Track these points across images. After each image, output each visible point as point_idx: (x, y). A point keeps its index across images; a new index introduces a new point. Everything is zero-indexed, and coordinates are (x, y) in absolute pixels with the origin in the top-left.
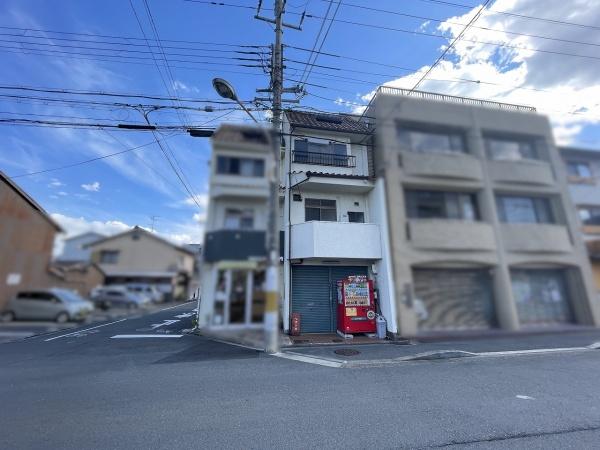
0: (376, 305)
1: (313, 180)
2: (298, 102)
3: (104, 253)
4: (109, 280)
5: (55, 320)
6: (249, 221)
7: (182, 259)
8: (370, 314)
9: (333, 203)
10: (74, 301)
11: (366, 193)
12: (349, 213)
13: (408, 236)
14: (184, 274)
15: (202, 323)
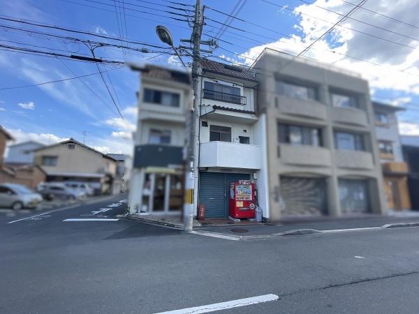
0: (255, 200)
1: (218, 112)
2: (211, 52)
3: (44, 158)
4: (50, 178)
5: (11, 208)
6: (167, 139)
7: (108, 165)
8: (252, 206)
9: (229, 129)
10: (27, 194)
11: (251, 124)
12: (240, 137)
13: (279, 155)
14: (109, 176)
15: (132, 211)
